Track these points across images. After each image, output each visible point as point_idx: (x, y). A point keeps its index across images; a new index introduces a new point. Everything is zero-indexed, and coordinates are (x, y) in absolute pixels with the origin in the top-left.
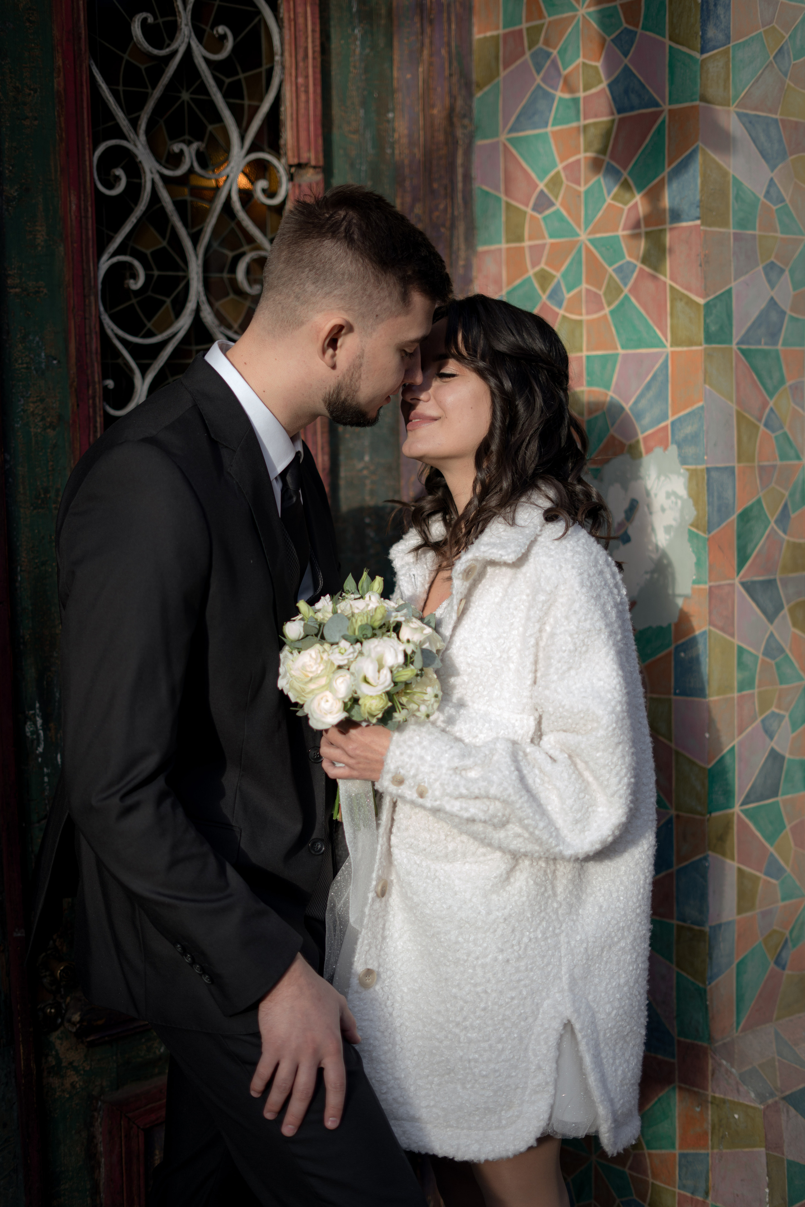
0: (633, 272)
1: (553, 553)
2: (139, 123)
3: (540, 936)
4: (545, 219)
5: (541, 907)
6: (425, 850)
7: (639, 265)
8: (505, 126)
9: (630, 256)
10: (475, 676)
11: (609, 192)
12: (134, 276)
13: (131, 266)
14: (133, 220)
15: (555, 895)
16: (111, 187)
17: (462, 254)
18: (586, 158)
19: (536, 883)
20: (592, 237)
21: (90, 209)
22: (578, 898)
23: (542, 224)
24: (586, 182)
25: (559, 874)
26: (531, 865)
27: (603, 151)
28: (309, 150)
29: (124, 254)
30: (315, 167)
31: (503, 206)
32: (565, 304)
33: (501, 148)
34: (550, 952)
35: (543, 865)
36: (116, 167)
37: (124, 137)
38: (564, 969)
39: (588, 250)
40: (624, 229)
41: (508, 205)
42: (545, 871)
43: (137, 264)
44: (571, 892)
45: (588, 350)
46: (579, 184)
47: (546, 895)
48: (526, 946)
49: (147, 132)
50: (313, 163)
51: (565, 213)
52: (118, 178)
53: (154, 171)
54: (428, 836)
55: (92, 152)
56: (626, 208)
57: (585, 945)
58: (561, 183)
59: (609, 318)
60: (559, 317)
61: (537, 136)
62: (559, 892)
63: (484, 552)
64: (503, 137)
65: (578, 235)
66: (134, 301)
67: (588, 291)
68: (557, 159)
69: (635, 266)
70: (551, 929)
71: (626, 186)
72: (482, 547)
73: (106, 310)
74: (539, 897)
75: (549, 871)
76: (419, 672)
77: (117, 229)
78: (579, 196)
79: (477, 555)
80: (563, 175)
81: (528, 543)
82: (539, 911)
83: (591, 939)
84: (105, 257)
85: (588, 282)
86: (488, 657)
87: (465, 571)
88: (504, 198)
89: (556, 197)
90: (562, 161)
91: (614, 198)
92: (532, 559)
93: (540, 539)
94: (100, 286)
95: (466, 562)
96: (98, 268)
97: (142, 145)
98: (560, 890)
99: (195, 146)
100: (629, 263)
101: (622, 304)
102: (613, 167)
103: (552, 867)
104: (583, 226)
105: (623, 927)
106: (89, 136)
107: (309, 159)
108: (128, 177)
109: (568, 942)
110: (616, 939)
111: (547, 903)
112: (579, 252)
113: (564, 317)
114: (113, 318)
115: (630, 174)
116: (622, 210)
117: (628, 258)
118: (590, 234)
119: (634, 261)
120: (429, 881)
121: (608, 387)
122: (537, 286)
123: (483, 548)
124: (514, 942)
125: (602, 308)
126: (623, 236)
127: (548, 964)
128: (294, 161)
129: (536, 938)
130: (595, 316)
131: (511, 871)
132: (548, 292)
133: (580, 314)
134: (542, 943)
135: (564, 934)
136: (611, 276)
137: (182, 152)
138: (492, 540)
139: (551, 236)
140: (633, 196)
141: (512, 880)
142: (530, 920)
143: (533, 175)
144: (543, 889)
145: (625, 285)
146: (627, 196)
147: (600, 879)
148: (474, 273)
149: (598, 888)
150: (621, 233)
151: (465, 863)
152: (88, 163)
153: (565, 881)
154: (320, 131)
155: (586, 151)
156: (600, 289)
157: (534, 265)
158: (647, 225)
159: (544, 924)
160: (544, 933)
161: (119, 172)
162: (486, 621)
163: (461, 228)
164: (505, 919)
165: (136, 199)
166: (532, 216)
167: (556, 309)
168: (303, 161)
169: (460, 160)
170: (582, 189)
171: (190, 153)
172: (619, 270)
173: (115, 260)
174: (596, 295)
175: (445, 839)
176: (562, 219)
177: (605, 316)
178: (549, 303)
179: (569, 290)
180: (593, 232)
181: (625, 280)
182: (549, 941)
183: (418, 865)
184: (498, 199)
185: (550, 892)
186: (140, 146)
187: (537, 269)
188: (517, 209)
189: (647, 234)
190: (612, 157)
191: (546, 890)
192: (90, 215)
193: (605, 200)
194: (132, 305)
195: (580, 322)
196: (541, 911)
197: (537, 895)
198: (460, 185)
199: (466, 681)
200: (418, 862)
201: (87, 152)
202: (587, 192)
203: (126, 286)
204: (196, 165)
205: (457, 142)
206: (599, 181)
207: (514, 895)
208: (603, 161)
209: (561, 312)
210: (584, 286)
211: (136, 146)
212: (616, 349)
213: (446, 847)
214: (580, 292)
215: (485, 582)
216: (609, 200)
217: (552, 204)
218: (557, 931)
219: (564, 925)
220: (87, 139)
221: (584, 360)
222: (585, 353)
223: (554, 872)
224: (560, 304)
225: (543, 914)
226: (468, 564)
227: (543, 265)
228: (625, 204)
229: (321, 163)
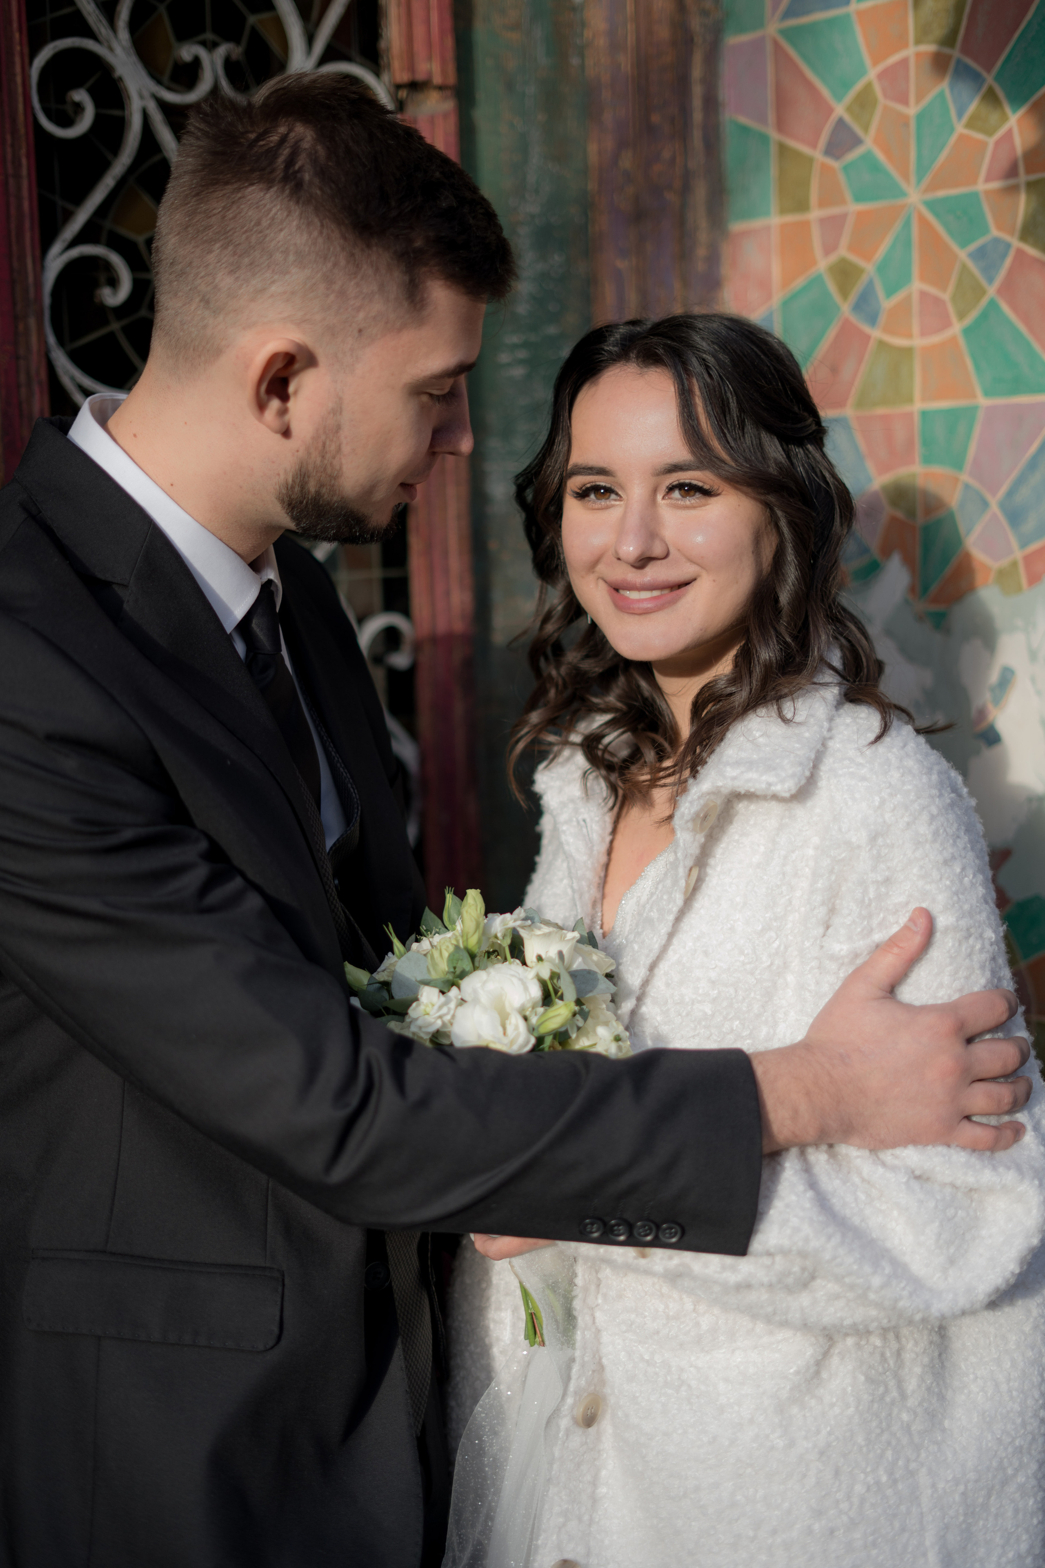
0: (1004, 256)
1: (864, 771)
2: (118, 8)
3: (884, 1479)
4: (846, 168)
5: (881, 1422)
6: (658, 1332)
7: (1016, 243)
8: (775, 8)
9: (1000, 228)
10: (725, 1004)
11: (960, 115)
12: (113, 282)
13: (107, 266)
14: (108, 182)
15: (903, 1396)
16: (66, 121)
17: (703, 236)
18: (918, 55)
19: (870, 1380)
20: (929, 196)
21: (24, 161)
22: (942, 1398)
23: (842, 178)
24: (919, 98)
25: (907, 1356)
26: (858, 1346)
27: (949, 40)
28: (430, 58)
29: (95, 241)
30: (441, 88)
31: (773, 150)
32: (882, 319)
33: (769, 48)
34: (903, 1508)
35: (878, 1342)
36: (77, 85)
37: (90, 34)
38: (929, 1539)
39: (923, 220)
40: (988, 179)
41: (783, 149)
42: (883, 1355)
43: (116, 259)
44: (929, 1389)
45: (924, 399)
46: (905, 101)
47: (888, 1399)
48: (863, 1500)
49: (134, 26)
50: (437, 80)
51: (880, 156)
52: (79, 108)
53: (146, 94)
54: (661, 1307)
55: (27, 60)
56: (991, 141)
57: (961, 1488)
58: (874, 102)
59: (962, 342)
60: (872, 345)
61: (831, 22)
62: (909, 1392)
63: (734, 778)
64: (773, 28)
65: (903, 194)
66: (115, 326)
67: (923, 294)
68: (867, 60)
69: (1008, 246)
70: (900, 1463)
71: (991, 98)
72: (728, 769)
73: (61, 342)
74: (876, 1406)
75: (888, 1354)
76: (577, 1008)
77: (79, 199)
78: (906, 124)
79: (720, 784)
80: (877, 89)
81: (813, 756)
82: (878, 1431)
83: (972, 1476)
84: (56, 248)
85: (923, 278)
86: (748, 967)
87: (697, 814)
88: (774, 135)
89: (866, 128)
90: (875, 63)
91: (969, 125)
92: (823, 783)
93: (834, 745)
94: (47, 300)
95: (699, 798)
96: (43, 267)
97: (123, 48)
98: (911, 1385)
99: (222, 50)
100: (996, 241)
101: (984, 316)
102: (967, 68)
103: (894, 1345)
104: (913, 178)
105: (1021, 1447)
106: (20, 31)
107: (430, 73)
108: (97, 104)
109: (934, 1486)
110: (1010, 1471)
111: (890, 1415)
112: (907, 224)
113: (881, 344)
114: (76, 357)
115: (998, 78)
116: (984, 145)
117: (995, 232)
118: (926, 190)
119: (1007, 237)
120: (670, 1391)
121: (958, 464)
122: (832, 287)
123: (730, 772)
124: (840, 1496)
125: (948, 324)
126: (987, 193)
127: (903, 1529)
128: (403, 77)
129: (878, 1483)
130: (935, 339)
131: (820, 1363)
132: (853, 296)
133: (909, 336)
134: (889, 1492)
135: (924, 1470)
136: (964, 267)
137: (196, 62)
138: (743, 755)
139: (858, 199)
140: (1004, 119)
141: (825, 1375)
142: (865, 1450)
143: (825, 92)
144: (881, 1389)
145: (991, 280)
146: (994, 117)
147: (973, 1359)
148: (725, 270)
149: (971, 1376)
150: (982, 186)
151: (733, 1351)
152: (19, 79)
153: (918, 1370)
154: (448, 24)
155: (918, 42)
156: (944, 289)
157: (828, 249)
158: (1028, 171)
159: (889, 1454)
160: (890, 1473)
161: (81, 96)
162: (738, 899)
163: (700, 192)
164: (822, 1453)
165: (116, 145)
166: (824, 166)
167: (866, 329)
168: (420, 76)
169: (697, 71)
170: (912, 111)
171: (213, 63)
172: (980, 255)
173: (75, 252)
174: (938, 301)
175: (694, 1310)
176: (875, 167)
177: (953, 339)
178: (854, 319)
179: (890, 293)
180: (932, 187)
181: (989, 272)
182: (900, 1486)
183: (647, 1361)
184: (764, 139)
185: (895, 1394)
186: (118, 50)
187: (833, 258)
188: (798, 155)
189: (1030, 186)
190: (965, 50)
191: (887, 1391)
192: (24, 172)
193: (952, 129)
194: (112, 335)
195: (908, 352)
196: (882, 1431)
197: (872, 1401)
198: (698, 116)
199: (710, 1013)
200: (647, 1357)
201: (17, 60)
202: (920, 117)
203: (96, 300)
204: (224, 84)
205: (692, 40)
206: (941, 95)
207: (832, 1405)
208: (949, 57)
209: (876, 333)
210: (917, 285)
211: (111, 49)
212: (974, 396)
213: (698, 1324)
214: (908, 298)
215: (734, 831)
216: (960, 129)
217: (858, 141)
218: (913, 1466)
219: (923, 1455)
220: (17, 35)
221: (917, 419)
222: (918, 406)
223: (899, 1353)
224: (872, 319)
225: (885, 1437)
226: (702, 802)
227: (843, 252)
228: (990, 133)
229: (452, 79)
